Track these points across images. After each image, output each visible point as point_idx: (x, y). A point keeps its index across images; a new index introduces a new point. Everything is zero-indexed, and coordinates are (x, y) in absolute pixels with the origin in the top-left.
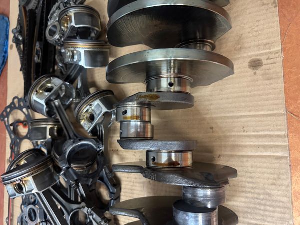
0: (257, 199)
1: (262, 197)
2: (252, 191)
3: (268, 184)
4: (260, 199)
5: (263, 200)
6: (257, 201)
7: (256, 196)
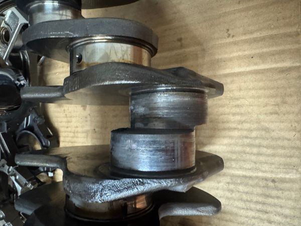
0: (247, 137)
1: (254, 134)
2: (239, 127)
3: (266, 114)
4: (251, 138)
5: (256, 138)
6: (247, 141)
7: (245, 133)
